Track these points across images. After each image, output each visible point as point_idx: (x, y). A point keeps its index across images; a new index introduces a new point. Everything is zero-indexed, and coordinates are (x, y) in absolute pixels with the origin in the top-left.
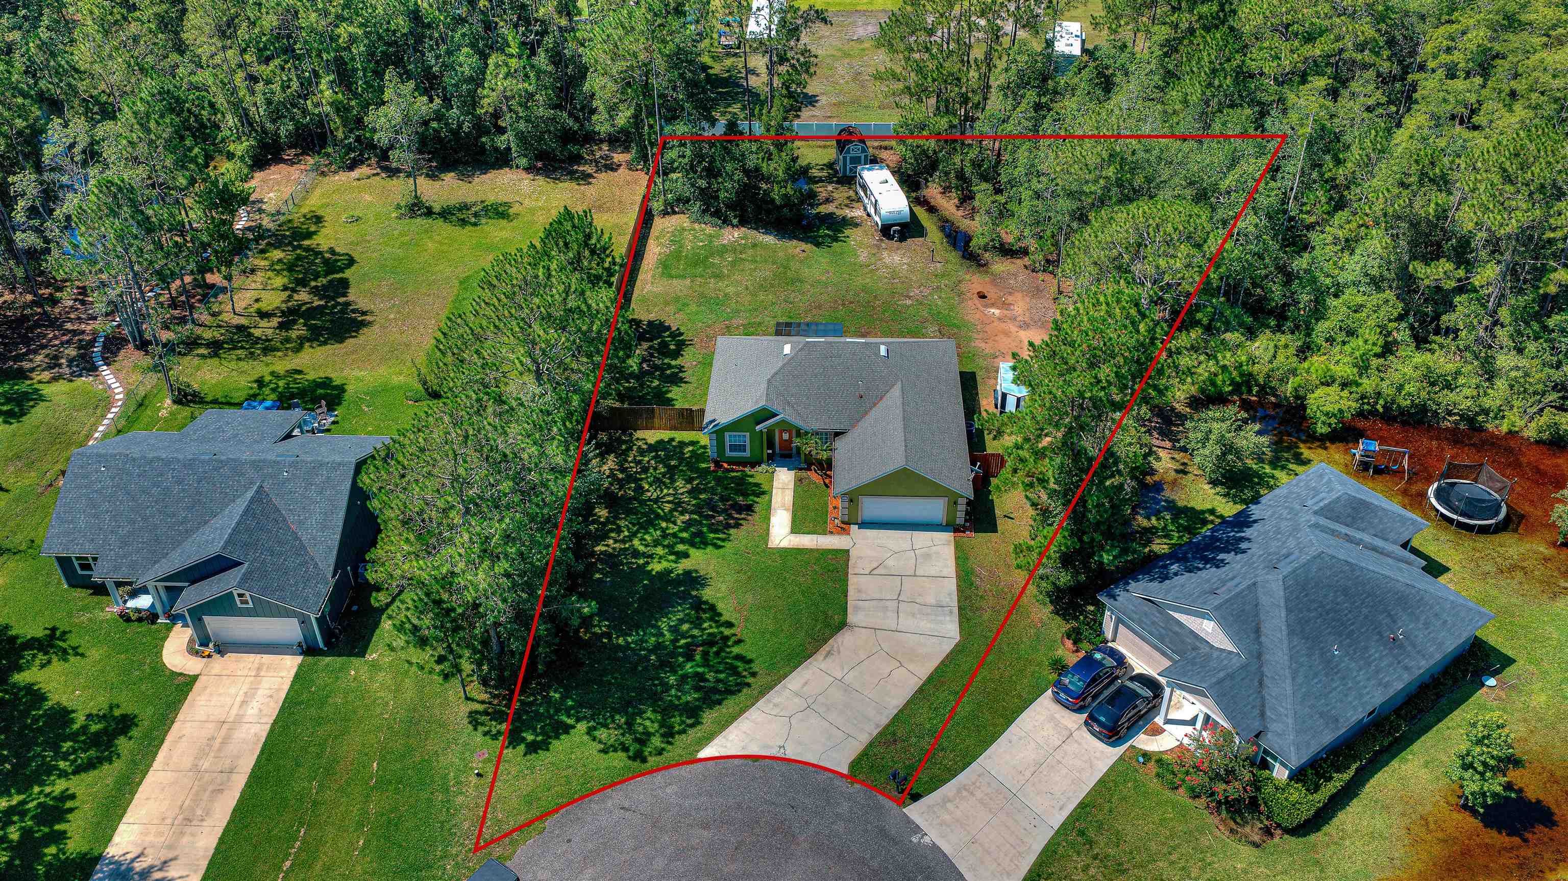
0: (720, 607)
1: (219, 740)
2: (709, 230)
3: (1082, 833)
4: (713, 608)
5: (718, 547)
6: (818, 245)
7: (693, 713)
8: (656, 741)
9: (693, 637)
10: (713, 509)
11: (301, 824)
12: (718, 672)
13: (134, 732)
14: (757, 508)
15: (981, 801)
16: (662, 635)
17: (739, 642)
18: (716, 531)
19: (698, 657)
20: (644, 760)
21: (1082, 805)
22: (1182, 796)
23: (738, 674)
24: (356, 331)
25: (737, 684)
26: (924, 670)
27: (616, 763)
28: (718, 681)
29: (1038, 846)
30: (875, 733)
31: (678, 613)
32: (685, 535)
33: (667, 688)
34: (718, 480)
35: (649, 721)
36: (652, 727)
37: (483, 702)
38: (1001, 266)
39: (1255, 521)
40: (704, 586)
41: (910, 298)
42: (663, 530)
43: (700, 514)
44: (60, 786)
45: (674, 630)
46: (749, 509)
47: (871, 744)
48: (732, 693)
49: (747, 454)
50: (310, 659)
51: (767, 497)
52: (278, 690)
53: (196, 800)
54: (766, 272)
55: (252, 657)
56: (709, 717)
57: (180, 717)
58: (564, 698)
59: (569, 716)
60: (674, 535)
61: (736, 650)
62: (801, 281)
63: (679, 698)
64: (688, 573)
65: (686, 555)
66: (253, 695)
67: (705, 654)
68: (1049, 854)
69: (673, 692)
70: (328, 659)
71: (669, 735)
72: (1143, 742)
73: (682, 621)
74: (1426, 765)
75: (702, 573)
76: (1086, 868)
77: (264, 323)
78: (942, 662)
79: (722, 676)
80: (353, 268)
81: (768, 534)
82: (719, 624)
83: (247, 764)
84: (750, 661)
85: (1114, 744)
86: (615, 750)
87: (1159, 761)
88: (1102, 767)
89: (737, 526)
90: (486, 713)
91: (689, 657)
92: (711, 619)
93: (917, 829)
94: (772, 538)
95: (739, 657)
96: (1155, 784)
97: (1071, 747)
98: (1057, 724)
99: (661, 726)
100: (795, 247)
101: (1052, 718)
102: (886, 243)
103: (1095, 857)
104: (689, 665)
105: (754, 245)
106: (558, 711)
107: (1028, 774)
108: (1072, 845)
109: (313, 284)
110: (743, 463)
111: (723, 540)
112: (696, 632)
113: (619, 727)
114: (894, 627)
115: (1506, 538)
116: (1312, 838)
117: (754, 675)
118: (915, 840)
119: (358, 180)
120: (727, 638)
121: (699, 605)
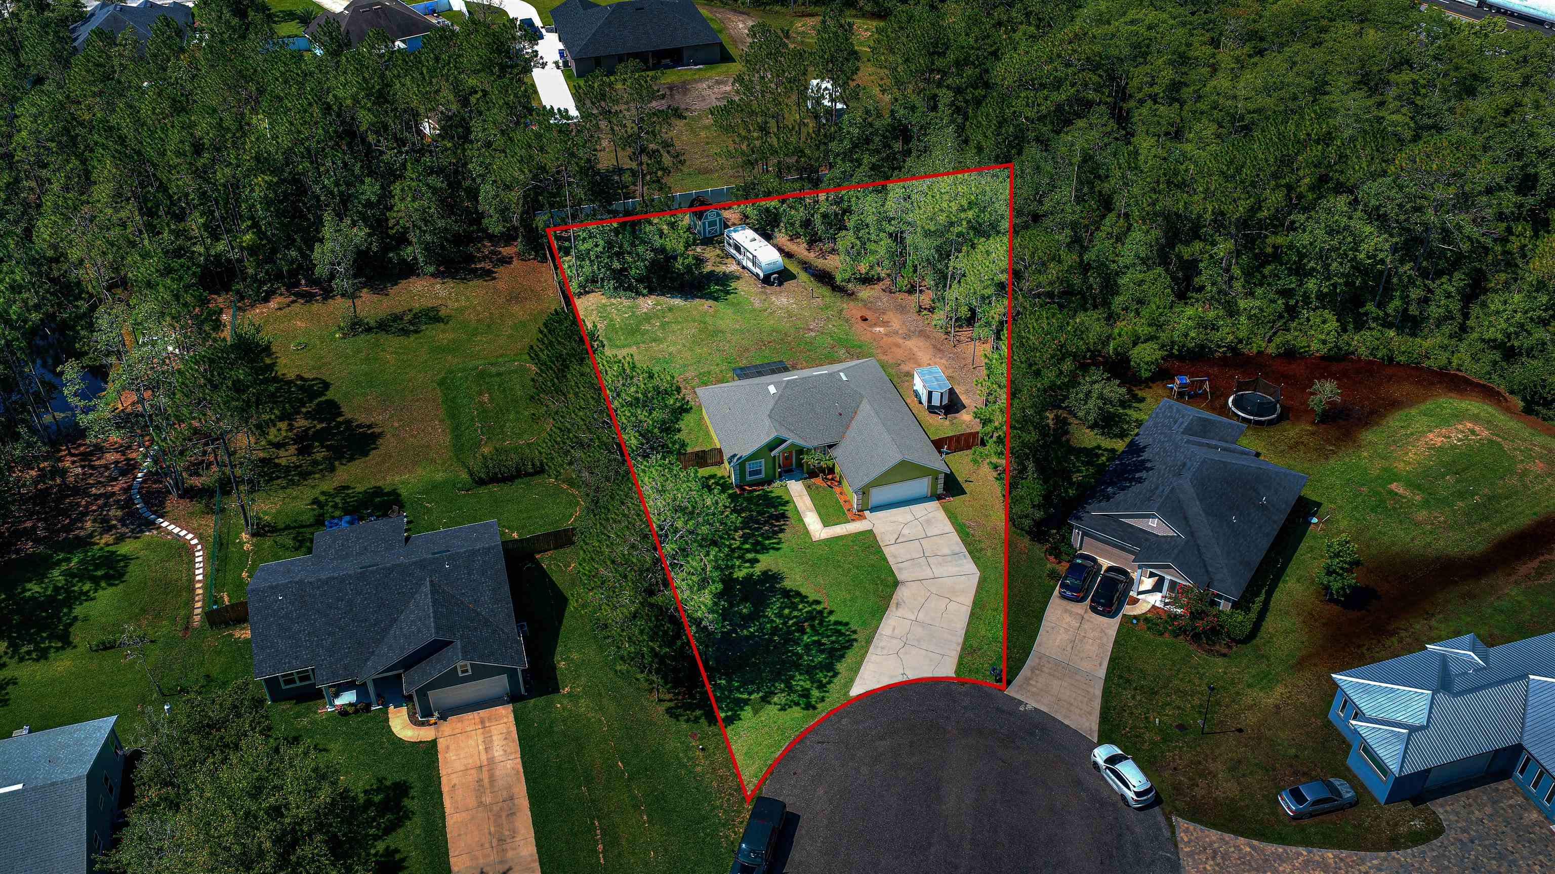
0: (803, 591)
1: (486, 781)
2: (627, 303)
3: (1121, 677)
4: (798, 594)
5: (778, 549)
6: (716, 299)
7: (829, 667)
8: (815, 693)
9: (795, 617)
10: (757, 522)
11: (592, 819)
12: (828, 637)
13: (413, 793)
14: (789, 514)
15: (1050, 674)
16: (773, 621)
17: (831, 612)
18: (768, 538)
19: (808, 630)
20: (814, 708)
21: (1112, 660)
22: (1168, 638)
23: (843, 634)
24: (374, 443)
25: (848, 641)
26: (968, 599)
27: (797, 715)
28: (833, 642)
29: (1098, 692)
30: (959, 649)
31: (776, 603)
32: (747, 546)
33: (800, 657)
34: (749, 500)
35: (801, 681)
36: (808, 685)
37: (671, 700)
38: (865, 293)
39: (1145, 447)
40: (782, 579)
41: (812, 330)
42: (729, 546)
43: (750, 528)
44: (381, 846)
45: (780, 615)
46: (783, 516)
47: (961, 657)
48: (848, 648)
49: (763, 475)
50: (518, 705)
51: (791, 504)
52: (509, 733)
53: (499, 825)
54: (691, 330)
55: (470, 715)
56: (840, 667)
57: (443, 772)
58: (730, 681)
59: (742, 693)
60: (739, 548)
61: (832, 618)
62: (722, 332)
63: (812, 661)
64: (765, 573)
65: (757, 561)
66: (492, 741)
67: (812, 627)
68: (1107, 694)
69: (806, 657)
70: (532, 701)
71: (822, 686)
72: (1128, 610)
73: (782, 608)
74: (1298, 581)
75: (775, 571)
76: (1133, 697)
77: (282, 453)
78: (977, 591)
79: (833, 638)
80: (332, 388)
81: (808, 532)
82: (811, 604)
83: (521, 790)
84: (847, 624)
85: (1113, 617)
86: (790, 707)
87: (1146, 620)
88: (1113, 633)
89: (782, 531)
90: (677, 707)
91: (803, 631)
92: (802, 602)
93: (1020, 703)
94: (812, 533)
95: (837, 623)
96: (1148, 635)
97: (1086, 626)
98: (1071, 613)
99: (812, 683)
100: (702, 305)
101: (1066, 611)
102: (769, 289)
103: (1136, 689)
104: (805, 638)
105: (670, 310)
106: (731, 691)
107: (1069, 649)
108: (1119, 685)
109: (304, 410)
110: (762, 483)
111: (778, 543)
112: (795, 613)
113: (783, 691)
114: (931, 576)
115: (1286, 425)
116: (1254, 642)
117: (855, 632)
118: (1022, 709)
119: (280, 309)
120: (821, 612)
121: (786, 593)
